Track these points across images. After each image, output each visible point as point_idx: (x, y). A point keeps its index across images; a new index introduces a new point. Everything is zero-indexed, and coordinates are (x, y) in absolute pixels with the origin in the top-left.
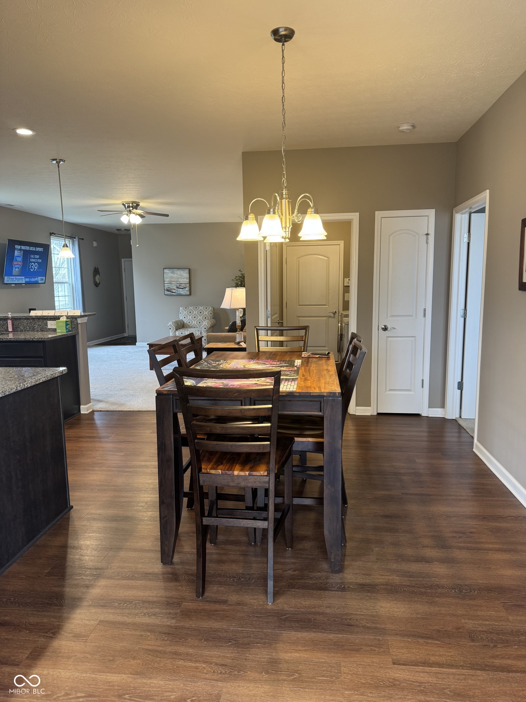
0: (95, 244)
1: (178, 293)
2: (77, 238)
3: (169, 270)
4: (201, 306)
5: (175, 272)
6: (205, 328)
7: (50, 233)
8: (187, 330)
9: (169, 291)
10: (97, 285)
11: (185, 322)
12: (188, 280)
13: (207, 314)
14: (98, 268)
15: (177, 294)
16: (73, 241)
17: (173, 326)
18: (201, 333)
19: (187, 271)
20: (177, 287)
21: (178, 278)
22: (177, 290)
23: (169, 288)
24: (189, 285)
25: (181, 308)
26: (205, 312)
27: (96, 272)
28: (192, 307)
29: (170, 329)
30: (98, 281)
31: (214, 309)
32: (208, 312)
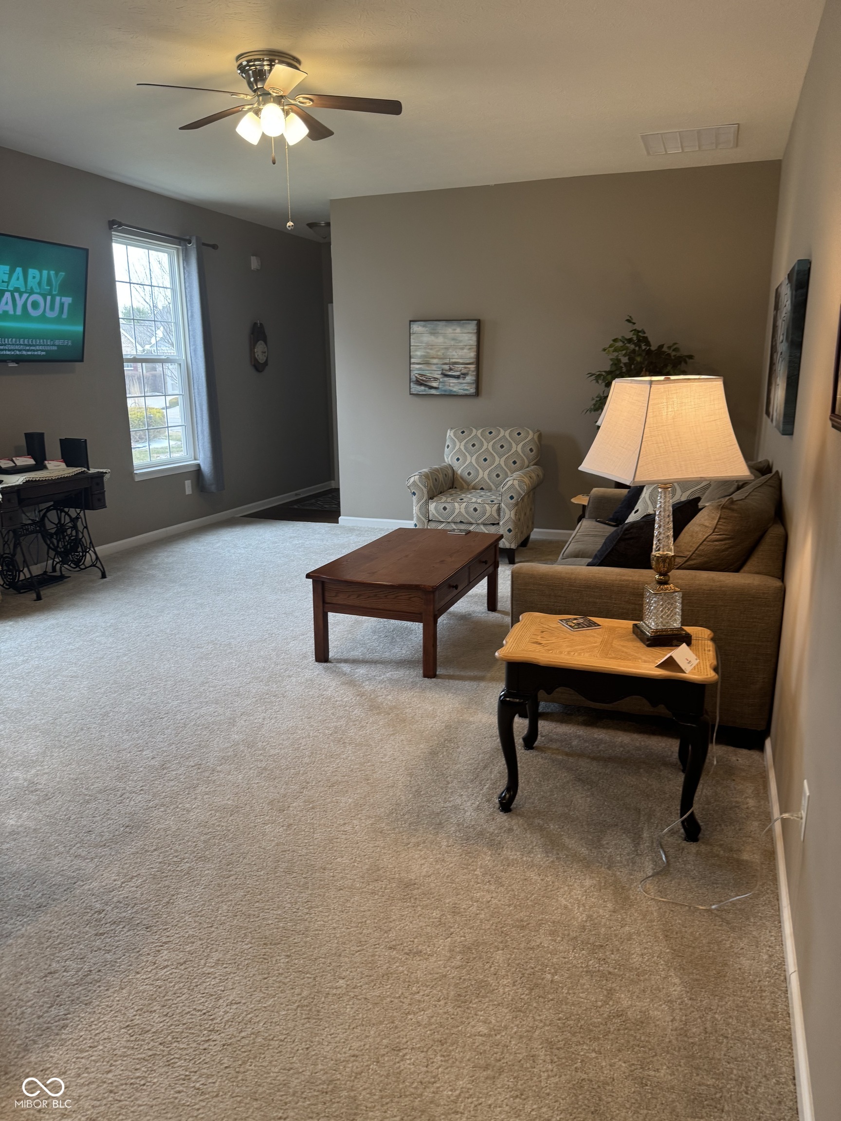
0: (255, 263)
1: (445, 391)
2: (194, 241)
3: (424, 326)
4: (505, 426)
5: (440, 332)
6: (512, 498)
7: (109, 221)
8: (458, 500)
9: (421, 384)
10: (259, 367)
11: (459, 472)
12: (473, 354)
13: (520, 453)
14: (261, 324)
15: (443, 393)
16: (186, 249)
17: (423, 487)
18: (499, 510)
19: (472, 327)
20: (442, 374)
21: (447, 349)
22: (444, 382)
23: (422, 375)
24: (473, 366)
25: (450, 433)
26: (514, 445)
27: (258, 333)
28: (480, 431)
29: (414, 494)
30: (261, 358)
31: (540, 436)
32: (524, 446)
